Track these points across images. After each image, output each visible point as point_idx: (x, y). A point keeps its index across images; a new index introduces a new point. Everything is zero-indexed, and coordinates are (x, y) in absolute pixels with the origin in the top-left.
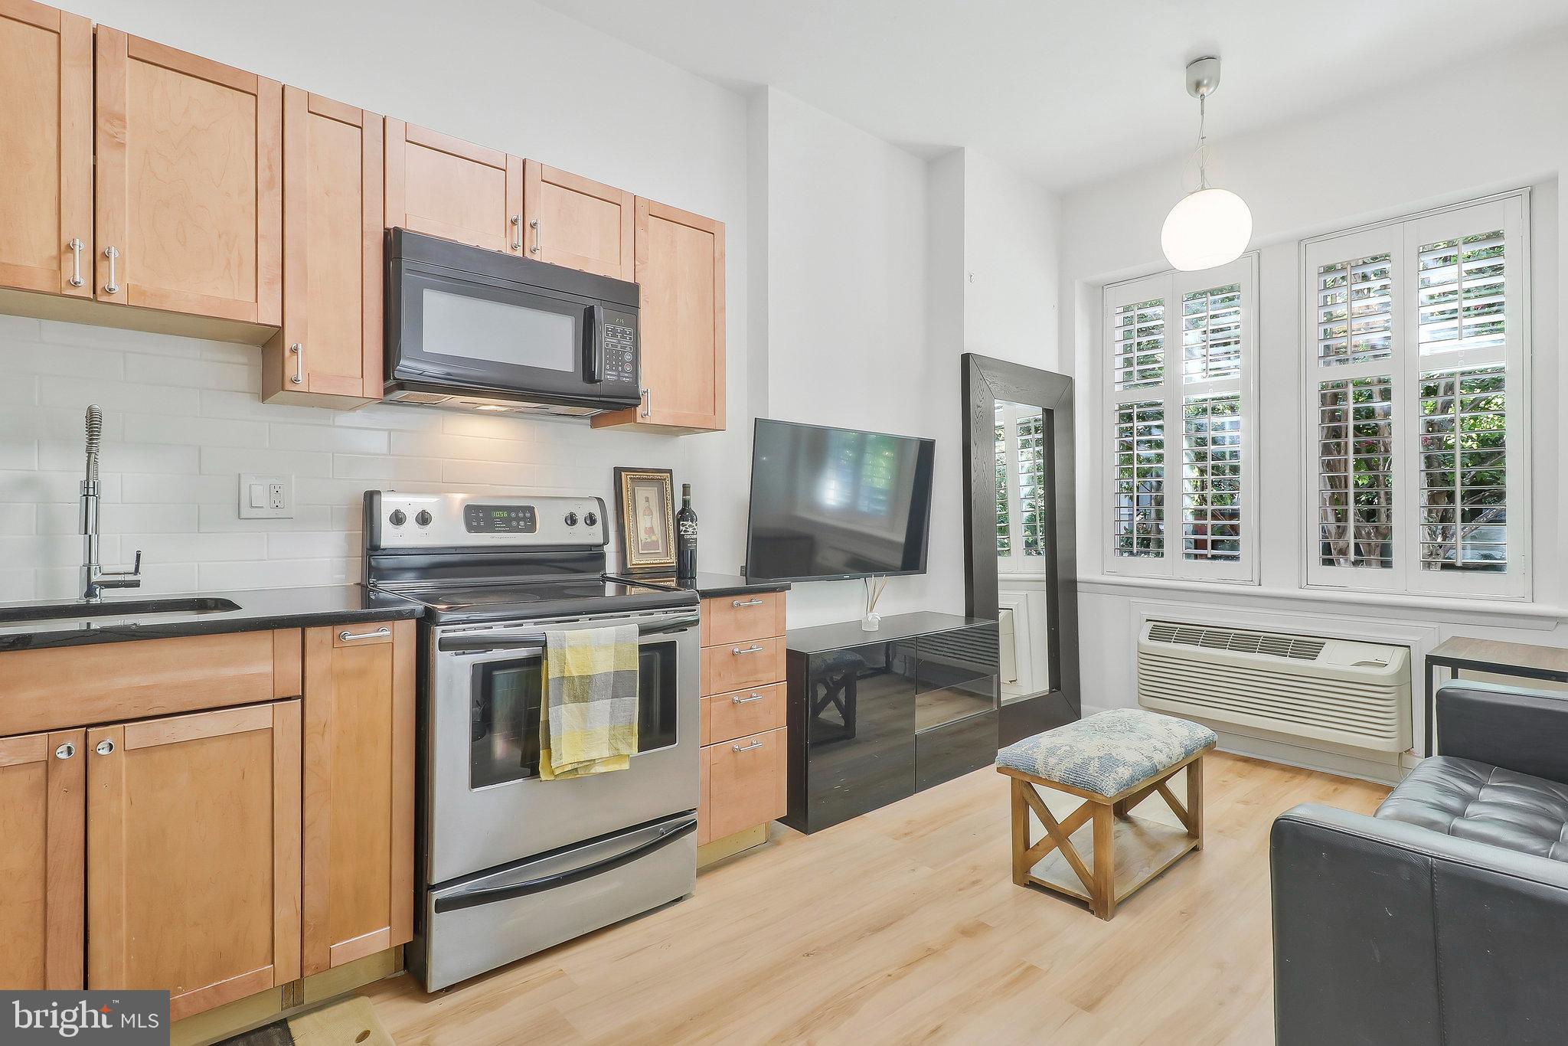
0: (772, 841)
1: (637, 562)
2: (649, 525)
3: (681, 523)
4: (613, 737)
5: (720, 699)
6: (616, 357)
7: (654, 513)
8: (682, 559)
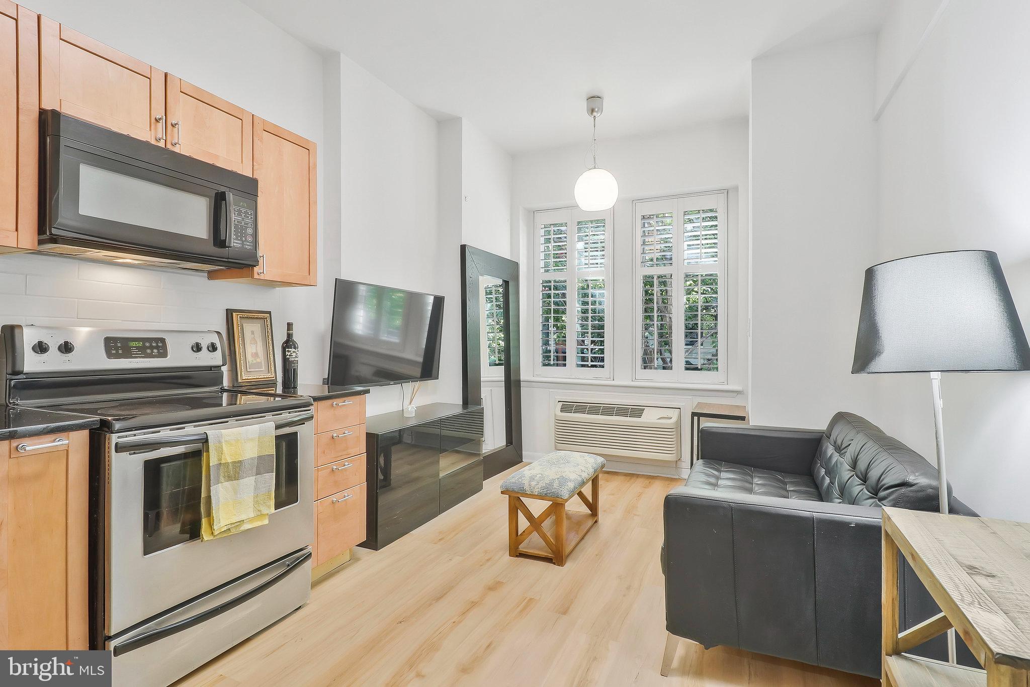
0: (354, 559)
1: (247, 378)
2: (254, 351)
3: (287, 350)
4: (256, 502)
5: (324, 469)
6: (241, 231)
7: (258, 343)
8: (287, 375)
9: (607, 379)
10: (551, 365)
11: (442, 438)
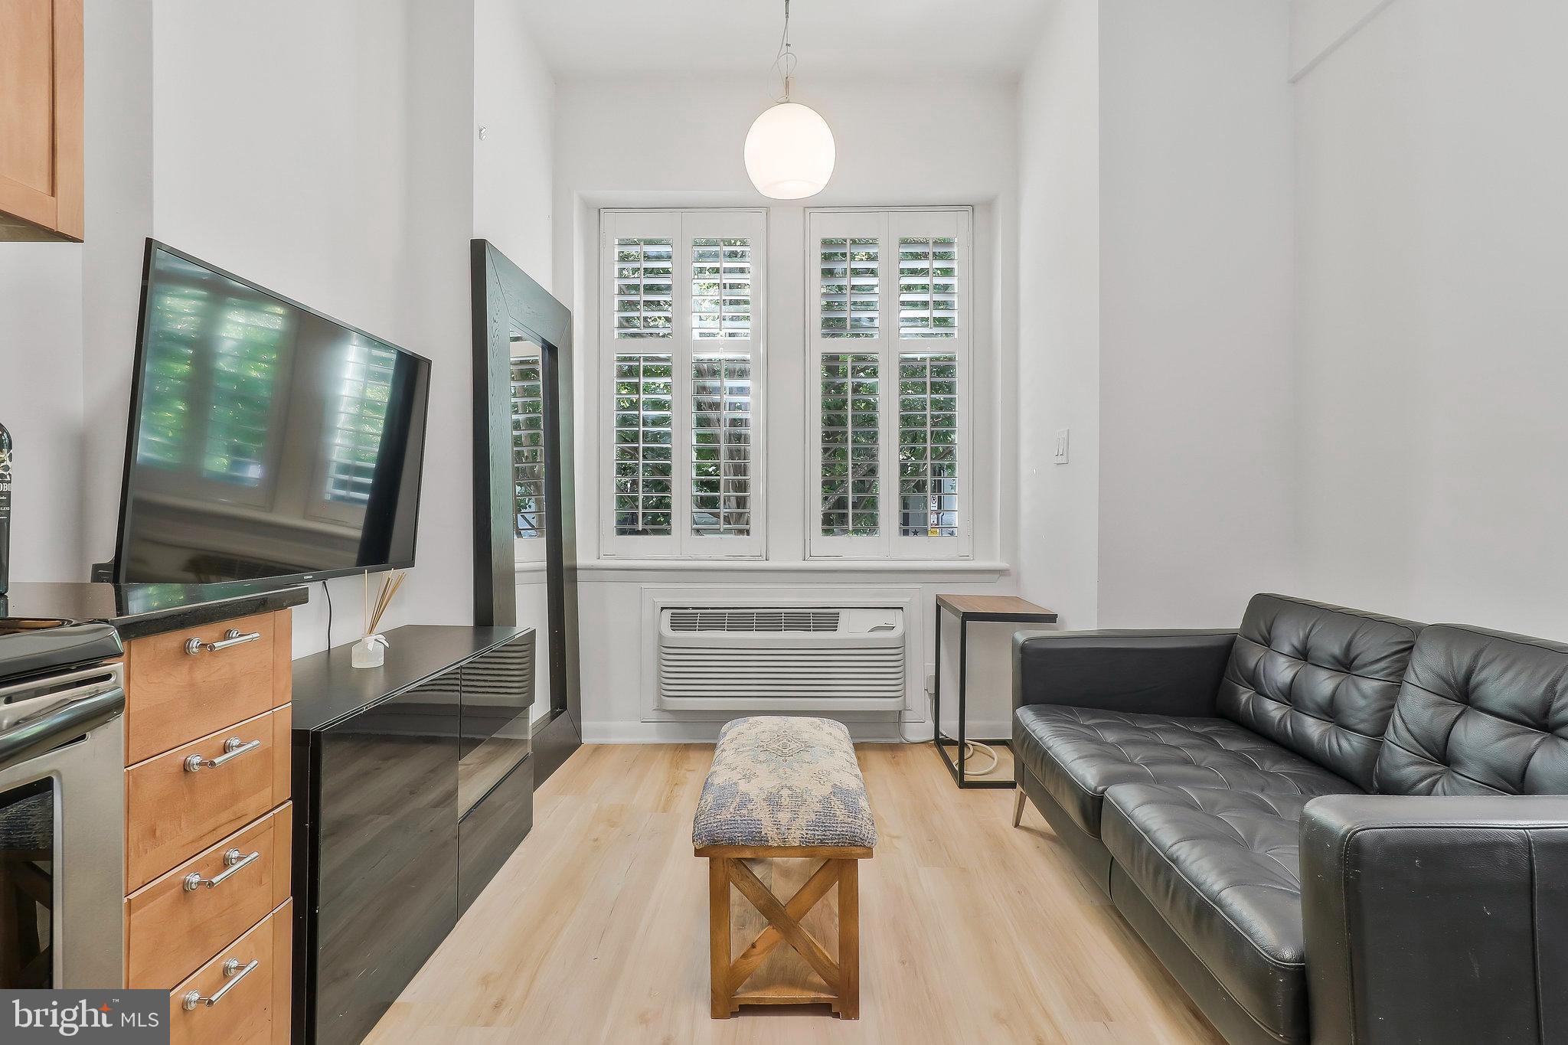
5: (152, 895)
9: (754, 558)
10: (638, 533)
11: (460, 712)
